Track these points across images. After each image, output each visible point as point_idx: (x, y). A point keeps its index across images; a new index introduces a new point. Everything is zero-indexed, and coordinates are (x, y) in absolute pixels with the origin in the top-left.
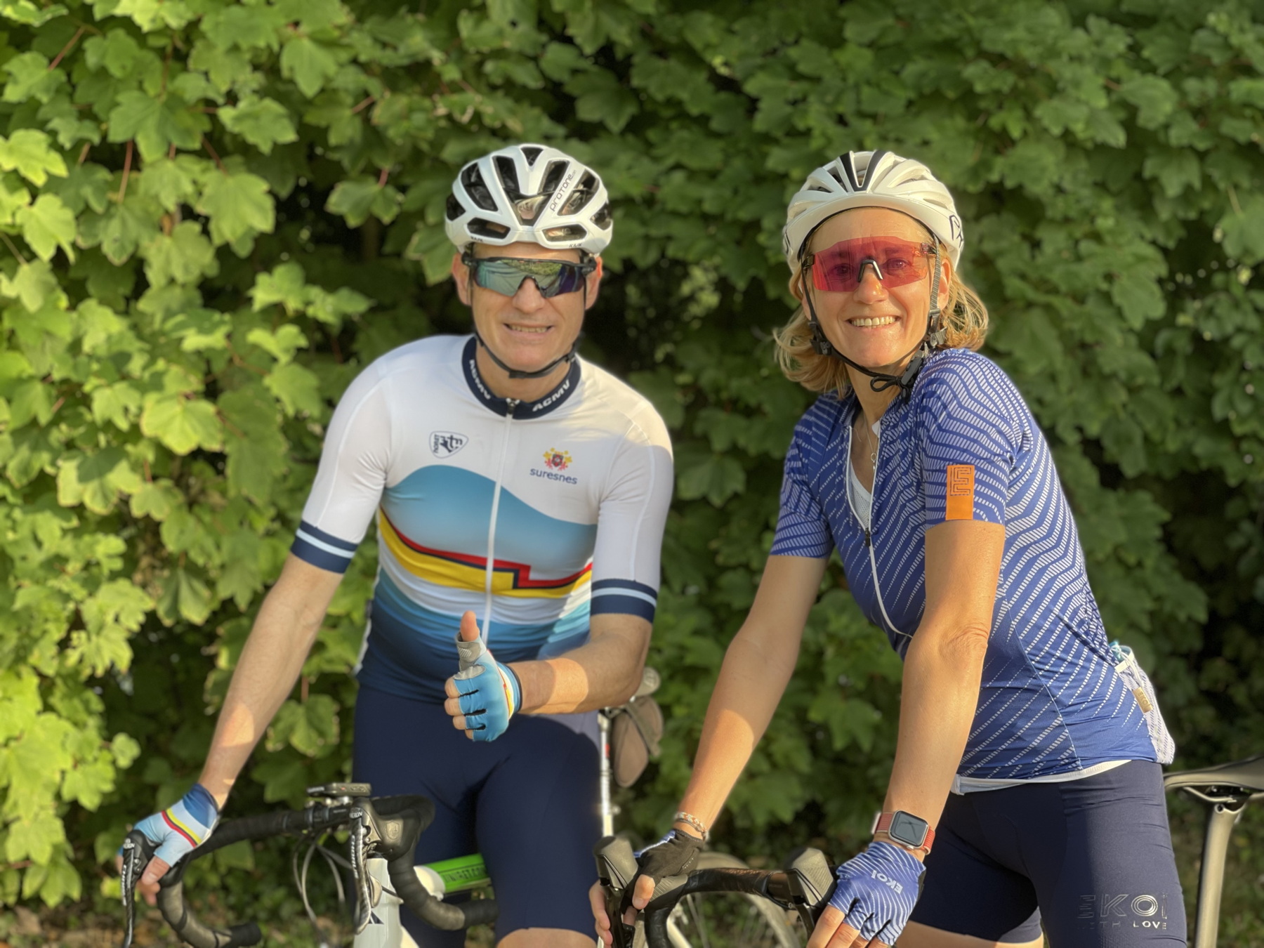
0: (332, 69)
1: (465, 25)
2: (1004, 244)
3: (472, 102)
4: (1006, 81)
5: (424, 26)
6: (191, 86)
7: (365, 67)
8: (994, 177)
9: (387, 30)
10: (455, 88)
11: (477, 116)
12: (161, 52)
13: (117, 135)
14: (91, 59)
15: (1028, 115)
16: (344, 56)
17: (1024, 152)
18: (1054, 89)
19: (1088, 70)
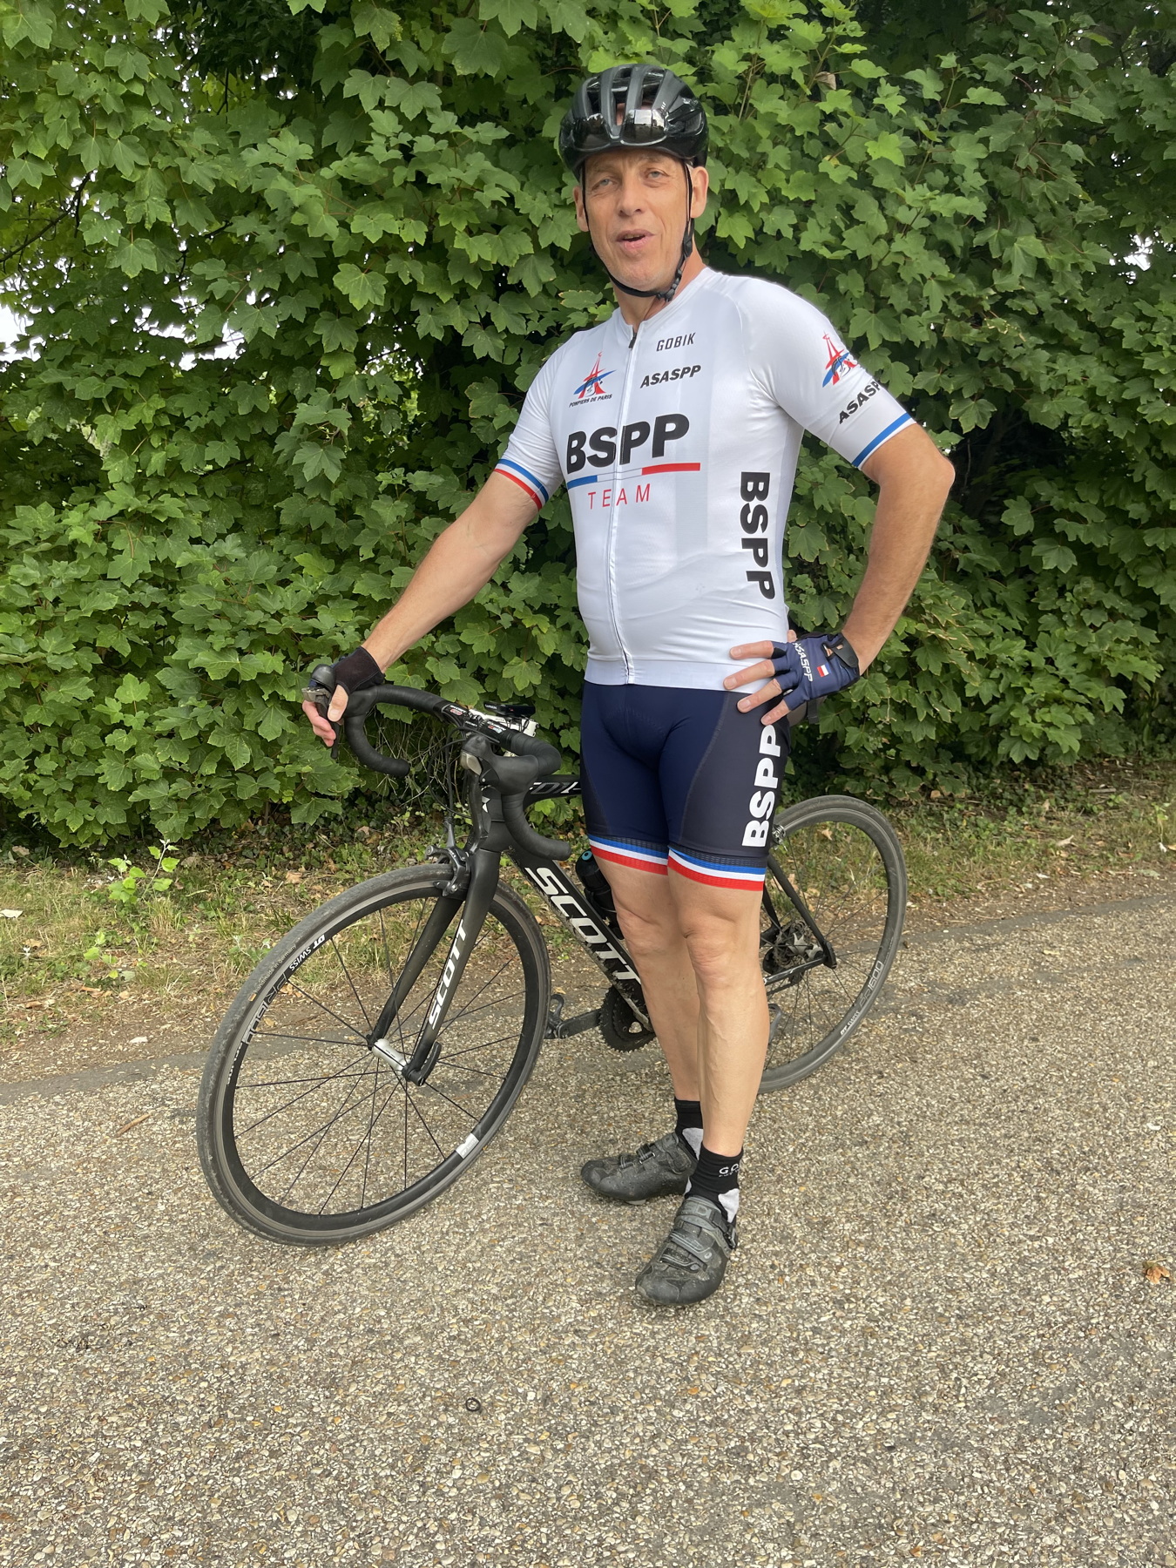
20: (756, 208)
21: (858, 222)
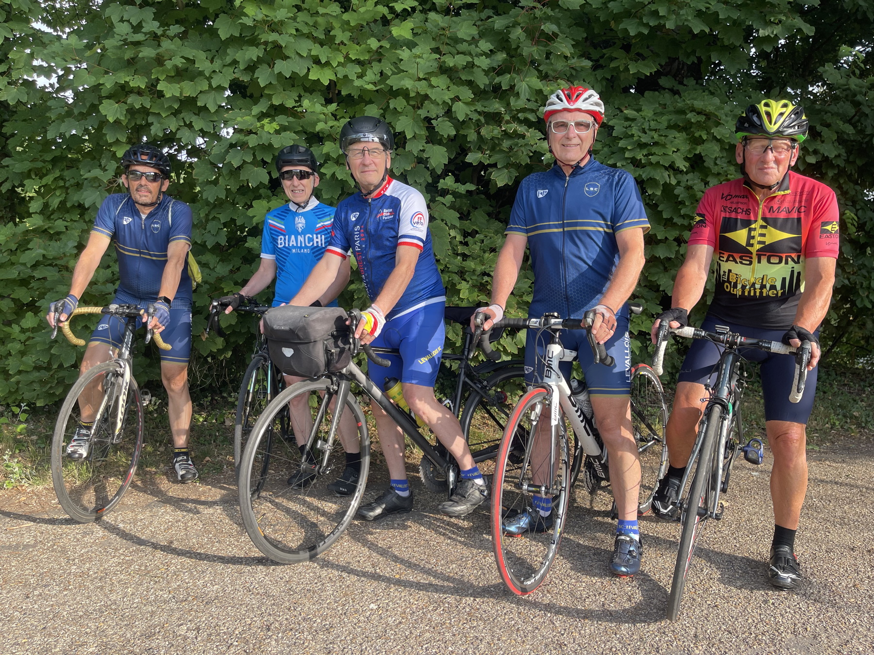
0: (469, 113)
1: (512, 101)
2: (696, 182)
3: (514, 127)
4: (702, 118)
5: (498, 102)
6: (423, 113)
7: (479, 113)
8: (697, 152)
9: (486, 103)
10: (508, 122)
11: (515, 131)
12: (413, 106)
13: (398, 129)
14: (391, 106)
15: (708, 133)
16: (473, 109)
17: (707, 145)
18: (718, 124)
19: (729, 119)
20: (335, 64)
21: (404, 71)
